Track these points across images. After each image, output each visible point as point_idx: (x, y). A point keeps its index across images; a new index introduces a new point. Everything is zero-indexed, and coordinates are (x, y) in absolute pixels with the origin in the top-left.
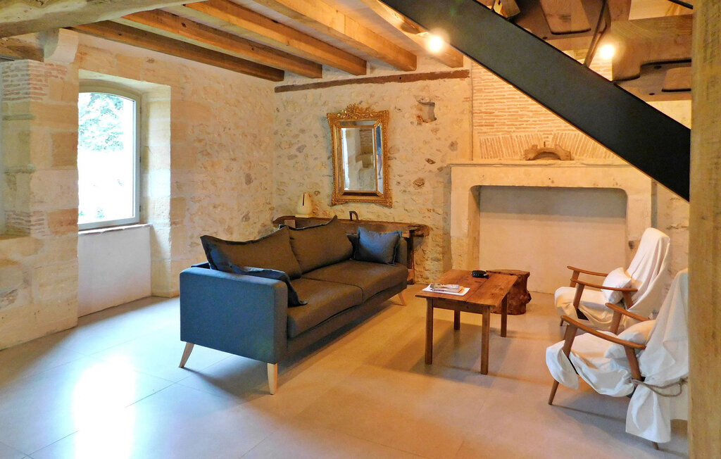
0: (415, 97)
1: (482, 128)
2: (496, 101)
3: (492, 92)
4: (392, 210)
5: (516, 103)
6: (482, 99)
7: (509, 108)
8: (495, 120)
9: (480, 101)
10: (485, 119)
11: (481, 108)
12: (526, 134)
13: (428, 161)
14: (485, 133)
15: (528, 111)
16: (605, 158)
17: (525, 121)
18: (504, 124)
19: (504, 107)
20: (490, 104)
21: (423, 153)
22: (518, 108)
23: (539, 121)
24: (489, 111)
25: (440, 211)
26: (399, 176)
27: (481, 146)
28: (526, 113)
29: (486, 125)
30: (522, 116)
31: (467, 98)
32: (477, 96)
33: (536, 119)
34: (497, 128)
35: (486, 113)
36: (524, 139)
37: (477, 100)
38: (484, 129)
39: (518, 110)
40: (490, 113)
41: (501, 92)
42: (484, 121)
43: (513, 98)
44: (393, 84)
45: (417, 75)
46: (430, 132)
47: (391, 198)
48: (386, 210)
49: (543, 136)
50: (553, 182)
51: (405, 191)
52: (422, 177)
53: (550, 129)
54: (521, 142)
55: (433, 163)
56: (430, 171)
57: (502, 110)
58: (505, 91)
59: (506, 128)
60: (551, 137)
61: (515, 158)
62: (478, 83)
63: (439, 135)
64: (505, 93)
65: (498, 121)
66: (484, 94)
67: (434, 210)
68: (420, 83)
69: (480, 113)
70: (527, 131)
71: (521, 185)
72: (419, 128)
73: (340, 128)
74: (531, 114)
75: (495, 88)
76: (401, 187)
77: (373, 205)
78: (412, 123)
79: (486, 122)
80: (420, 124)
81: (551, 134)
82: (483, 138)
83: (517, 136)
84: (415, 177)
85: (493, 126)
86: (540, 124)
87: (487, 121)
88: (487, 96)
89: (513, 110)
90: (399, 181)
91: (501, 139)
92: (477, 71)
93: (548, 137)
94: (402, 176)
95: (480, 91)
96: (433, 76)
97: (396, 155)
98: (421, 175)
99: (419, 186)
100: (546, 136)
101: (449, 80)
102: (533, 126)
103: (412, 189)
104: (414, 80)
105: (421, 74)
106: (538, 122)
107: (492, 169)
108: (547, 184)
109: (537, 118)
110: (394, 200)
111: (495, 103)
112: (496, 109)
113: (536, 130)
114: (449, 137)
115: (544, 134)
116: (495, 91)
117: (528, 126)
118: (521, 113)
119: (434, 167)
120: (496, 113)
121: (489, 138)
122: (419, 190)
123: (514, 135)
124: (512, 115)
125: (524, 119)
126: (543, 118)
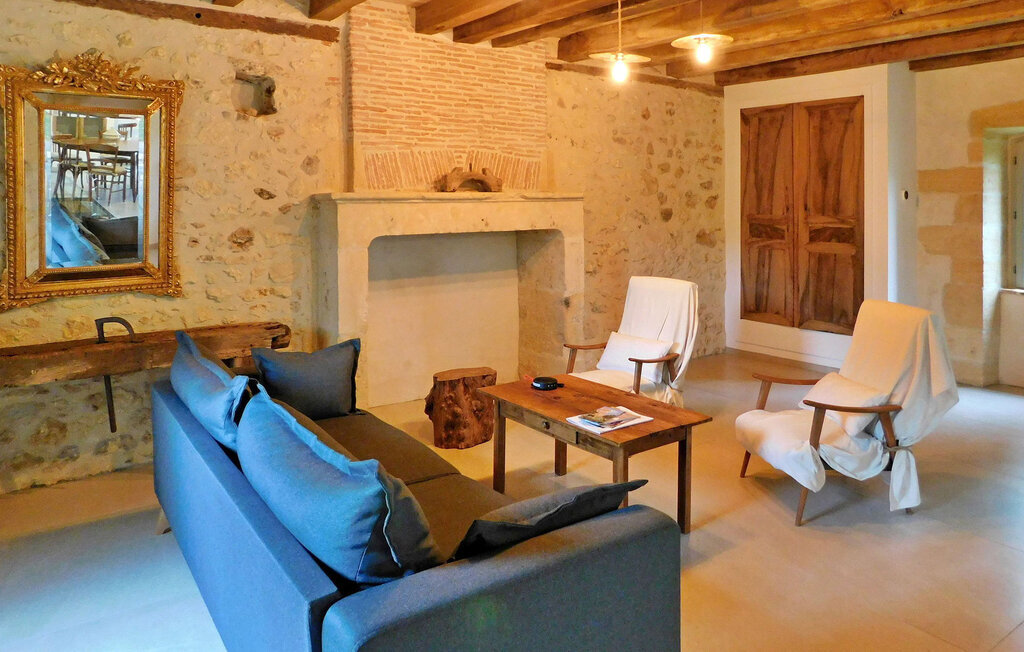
0: (232, 60)
1: (368, 135)
2: (389, 90)
3: (384, 75)
4: (178, 303)
5: (418, 99)
6: (368, 85)
7: (407, 106)
8: (388, 124)
9: (365, 88)
10: (373, 120)
11: (366, 100)
12: (433, 149)
13: (261, 193)
14: (373, 144)
15: (435, 114)
16: (525, 188)
17: (430, 129)
18: (401, 131)
19: (399, 103)
20: (380, 95)
21: (249, 178)
22: (420, 107)
23: (449, 130)
24: (377, 106)
25: (287, 291)
26: (195, 226)
27: (366, 168)
28: (430, 116)
29: (374, 131)
30: (426, 120)
31: (333, 79)
32: (359, 78)
33: (445, 127)
34: (391, 138)
35: (373, 109)
36: (429, 158)
37: (359, 84)
38: (372, 137)
39: (421, 110)
40: (381, 110)
41: (397, 77)
42: (370, 123)
43: (413, 90)
44: (179, 24)
45: (238, 16)
46: (265, 135)
47: (178, 276)
48: (164, 305)
49: (456, 154)
50: (487, 225)
51: (210, 258)
52: (246, 226)
53: (463, 144)
54: (426, 162)
55: (271, 196)
56: (264, 214)
57: (397, 107)
58: (403, 77)
59: (404, 138)
60: (465, 156)
61: (420, 187)
62: (361, 55)
63: (284, 141)
64: (403, 81)
65: (392, 125)
66: (369, 77)
67: (273, 292)
68: (243, 34)
69: (364, 109)
70: (434, 146)
71: (447, 231)
72: (241, 124)
73: (39, 109)
74: (437, 118)
75: (387, 70)
76: (200, 250)
77: (130, 297)
78: (225, 114)
79: (373, 126)
80: (244, 118)
81: (464, 152)
82: (370, 151)
83: (419, 153)
84: (230, 229)
85: (384, 133)
86: (452, 136)
87: (376, 124)
88: (375, 80)
89: (413, 109)
90: (196, 236)
91: (397, 155)
92: (359, 33)
93: (460, 157)
94: (202, 226)
95: (363, 69)
96: (270, 26)
97: (188, 181)
98: (244, 223)
99: (240, 244)
100: (459, 154)
101: (304, 39)
102: (441, 138)
103: (226, 253)
104: (229, 26)
105: (245, 16)
106: (447, 133)
107: (406, 207)
108: (481, 228)
109: (447, 125)
110: (182, 281)
111: (387, 94)
112: (387, 105)
113: (446, 144)
114: (304, 147)
115: (456, 152)
116: (388, 73)
117: (435, 137)
118: (423, 115)
119: (272, 206)
120: (390, 112)
121: (379, 153)
122: (243, 254)
123: (416, 150)
124: (413, 118)
125: (429, 126)
126: (453, 127)
